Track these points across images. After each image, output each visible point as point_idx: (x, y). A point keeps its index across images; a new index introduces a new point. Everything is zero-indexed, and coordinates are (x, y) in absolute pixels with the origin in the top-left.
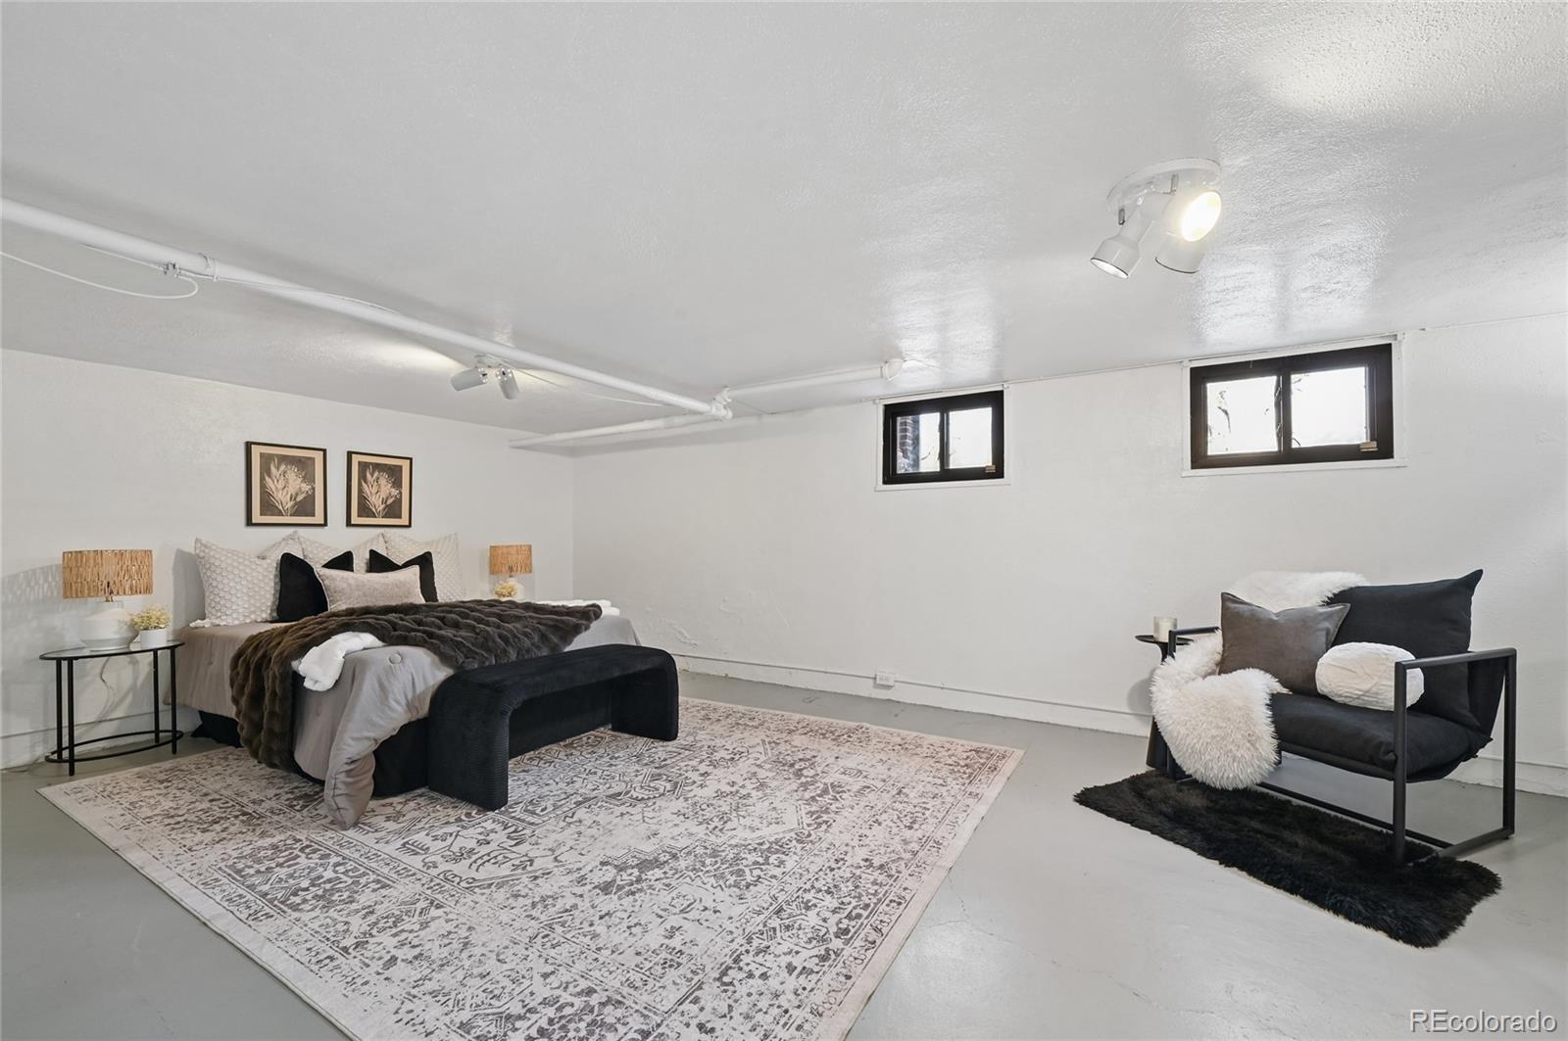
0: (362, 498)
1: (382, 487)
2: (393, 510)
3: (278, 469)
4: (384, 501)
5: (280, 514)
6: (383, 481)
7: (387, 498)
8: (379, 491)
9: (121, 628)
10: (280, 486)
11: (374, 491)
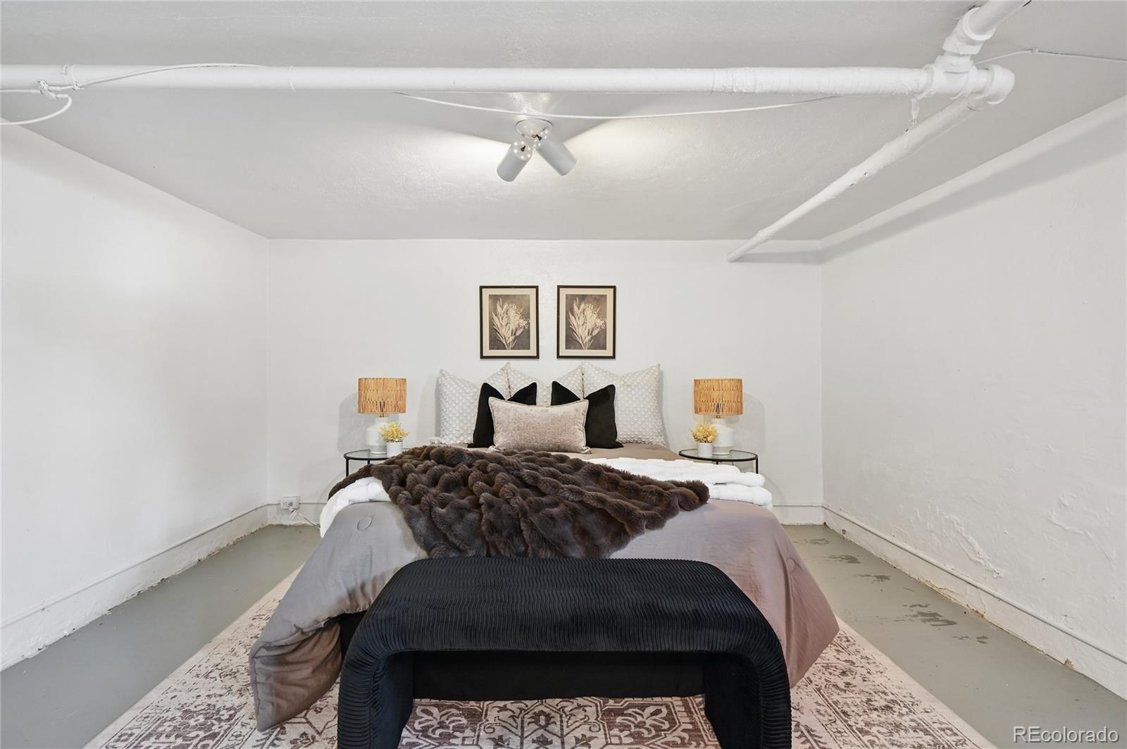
0: (570, 331)
1: (588, 318)
2: (598, 341)
3: (502, 308)
4: (590, 333)
5: (504, 348)
6: (589, 312)
7: (593, 329)
8: (586, 322)
9: (380, 439)
10: (504, 324)
11: (581, 323)
